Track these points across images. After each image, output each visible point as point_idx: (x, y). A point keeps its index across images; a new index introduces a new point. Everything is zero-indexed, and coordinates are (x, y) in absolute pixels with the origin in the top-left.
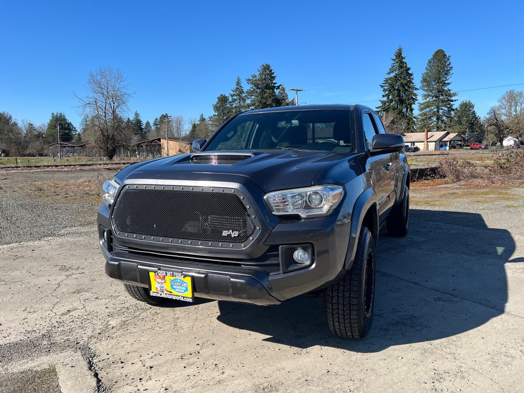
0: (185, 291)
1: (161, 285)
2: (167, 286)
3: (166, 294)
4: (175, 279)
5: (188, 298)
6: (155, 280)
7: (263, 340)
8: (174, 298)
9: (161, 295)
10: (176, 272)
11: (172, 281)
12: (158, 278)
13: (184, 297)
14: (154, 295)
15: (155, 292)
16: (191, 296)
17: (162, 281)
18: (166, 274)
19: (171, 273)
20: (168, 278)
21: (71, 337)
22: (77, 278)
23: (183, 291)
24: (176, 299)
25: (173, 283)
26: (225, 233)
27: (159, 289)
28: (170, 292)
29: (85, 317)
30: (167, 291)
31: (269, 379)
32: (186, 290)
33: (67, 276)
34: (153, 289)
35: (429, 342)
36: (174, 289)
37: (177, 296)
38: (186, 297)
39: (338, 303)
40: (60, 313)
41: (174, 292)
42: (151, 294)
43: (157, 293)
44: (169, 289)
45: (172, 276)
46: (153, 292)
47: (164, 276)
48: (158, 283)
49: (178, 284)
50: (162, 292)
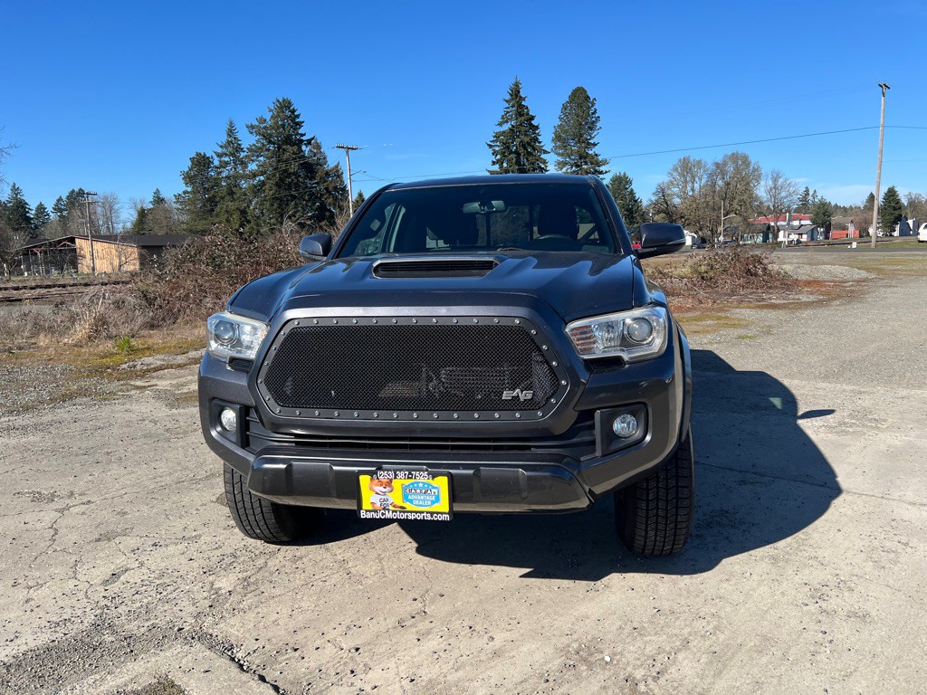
0: (433, 503)
1: (383, 497)
2: (396, 498)
3: (393, 512)
4: (413, 484)
5: (442, 513)
6: (371, 489)
7: (521, 577)
8: (411, 517)
9: (383, 514)
10: (416, 470)
11: (404, 488)
12: (376, 485)
13: (432, 513)
14: (369, 516)
15: (370, 511)
16: (447, 510)
17: (384, 490)
18: (396, 475)
19: (407, 473)
20: (397, 484)
21: (156, 622)
22: (83, 513)
23: (429, 503)
24: (416, 519)
25: (406, 492)
26: (506, 395)
27: (378, 504)
28: (401, 507)
29: (158, 582)
30: (394, 506)
31: (575, 637)
32: (437, 499)
33: (61, 511)
34: (366, 505)
35: (772, 545)
36: (411, 501)
37: (416, 512)
38: (438, 513)
39: (658, 499)
40: (97, 581)
41: (409, 507)
42: (363, 515)
43: (376, 511)
44: (399, 502)
45: (408, 478)
46: (367, 511)
47: (391, 481)
48: (377, 493)
49: (418, 491)
50: (384, 509)
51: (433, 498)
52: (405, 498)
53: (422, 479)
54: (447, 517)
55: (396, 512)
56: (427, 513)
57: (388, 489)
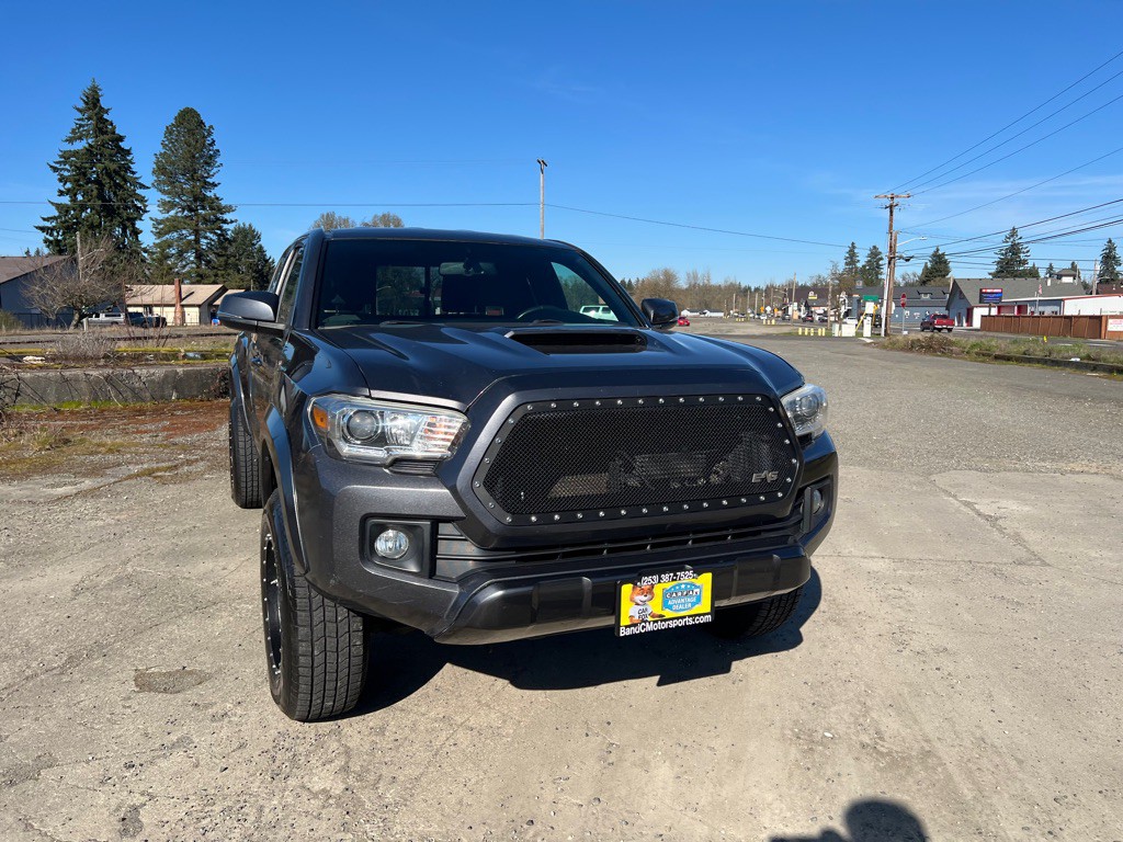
1: (642, 608)
2: (655, 606)
3: (654, 622)
4: (674, 587)
5: (704, 614)
8: (673, 625)
9: (643, 627)
10: (682, 570)
12: (638, 594)
13: (693, 617)
14: (629, 632)
15: (629, 627)
16: (709, 610)
17: (644, 598)
19: (672, 574)
20: (658, 590)
23: (690, 605)
24: (677, 627)
25: (667, 595)
27: (639, 617)
28: (662, 616)
30: (653, 617)
34: (625, 621)
37: (678, 618)
38: (699, 615)
41: (668, 614)
42: (623, 632)
43: (635, 625)
44: (658, 611)
45: (673, 580)
46: (626, 627)
47: (653, 586)
48: (637, 604)
49: (680, 594)
50: (643, 621)
51: (694, 600)
52: (665, 605)
53: (687, 577)
54: (709, 618)
55: (657, 622)
56: (689, 616)
57: (649, 596)
